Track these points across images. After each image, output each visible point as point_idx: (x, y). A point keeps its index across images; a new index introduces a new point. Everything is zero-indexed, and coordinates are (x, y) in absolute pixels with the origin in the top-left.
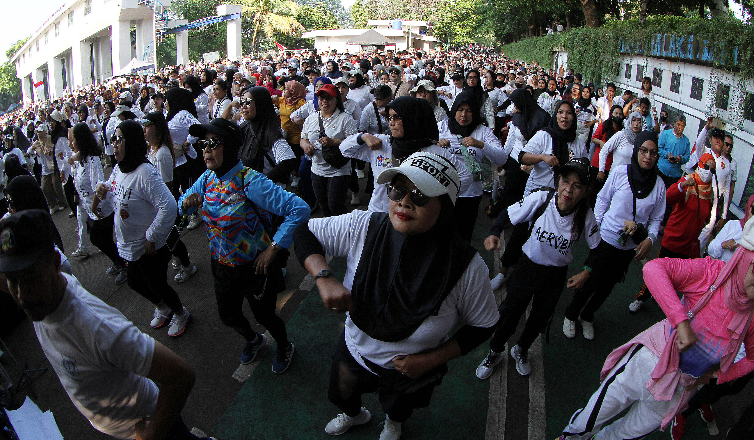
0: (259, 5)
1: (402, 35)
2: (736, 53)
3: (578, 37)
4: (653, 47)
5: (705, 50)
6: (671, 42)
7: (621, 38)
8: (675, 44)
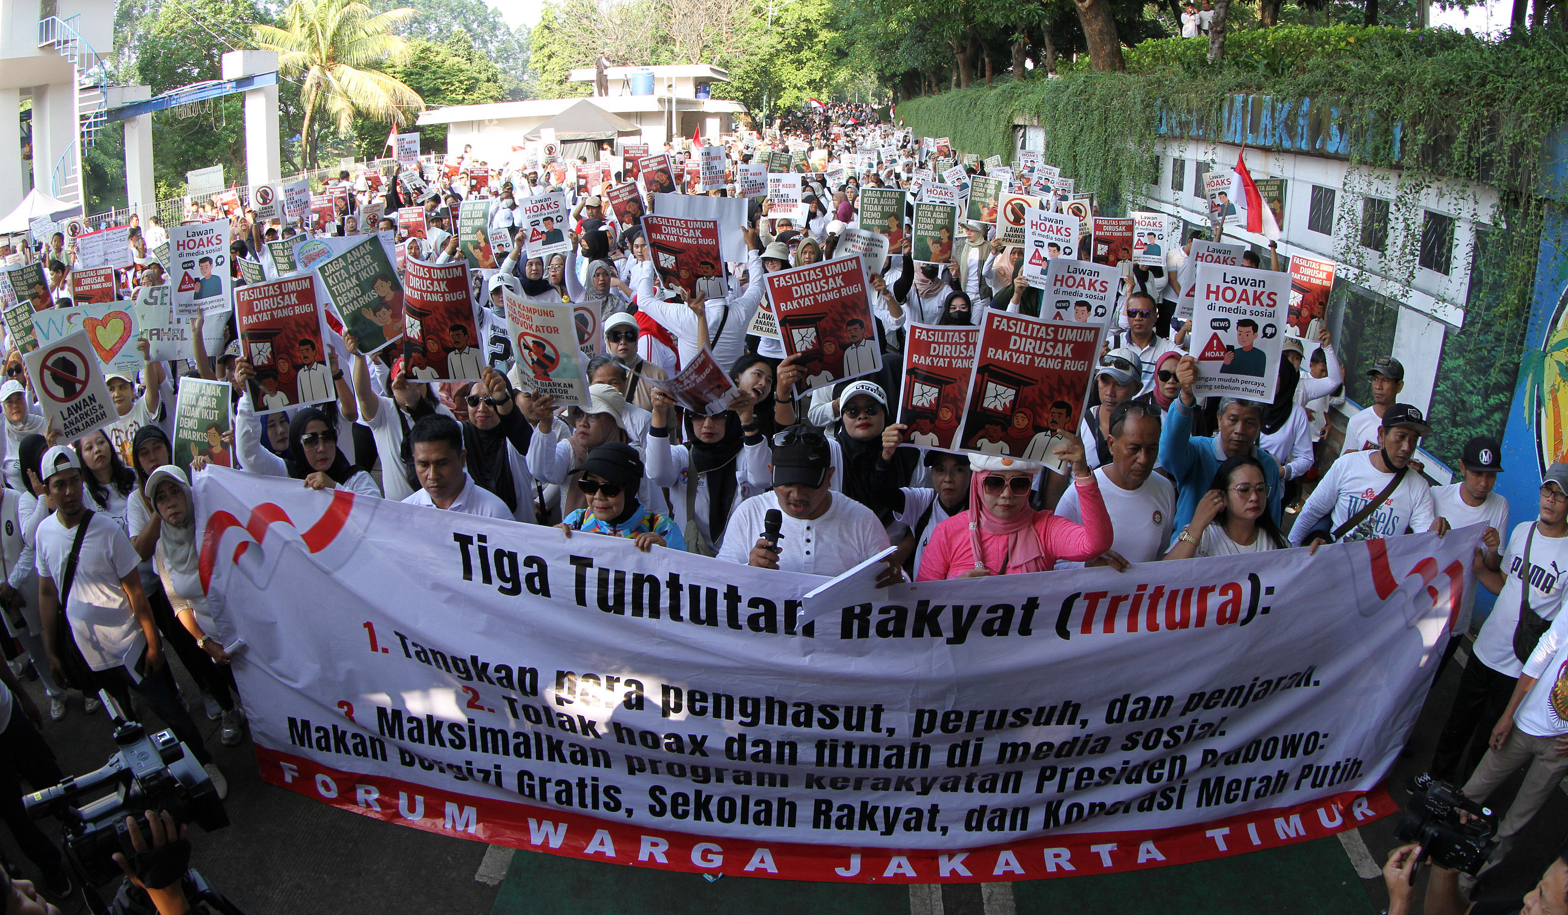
0: (316, 47)
1: (655, 107)
2: (1398, 135)
3: (1065, 98)
4: (1226, 124)
5: (1334, 130)
6: (1264, 112)
7: (1159, 102)
8: (1273, 118)
